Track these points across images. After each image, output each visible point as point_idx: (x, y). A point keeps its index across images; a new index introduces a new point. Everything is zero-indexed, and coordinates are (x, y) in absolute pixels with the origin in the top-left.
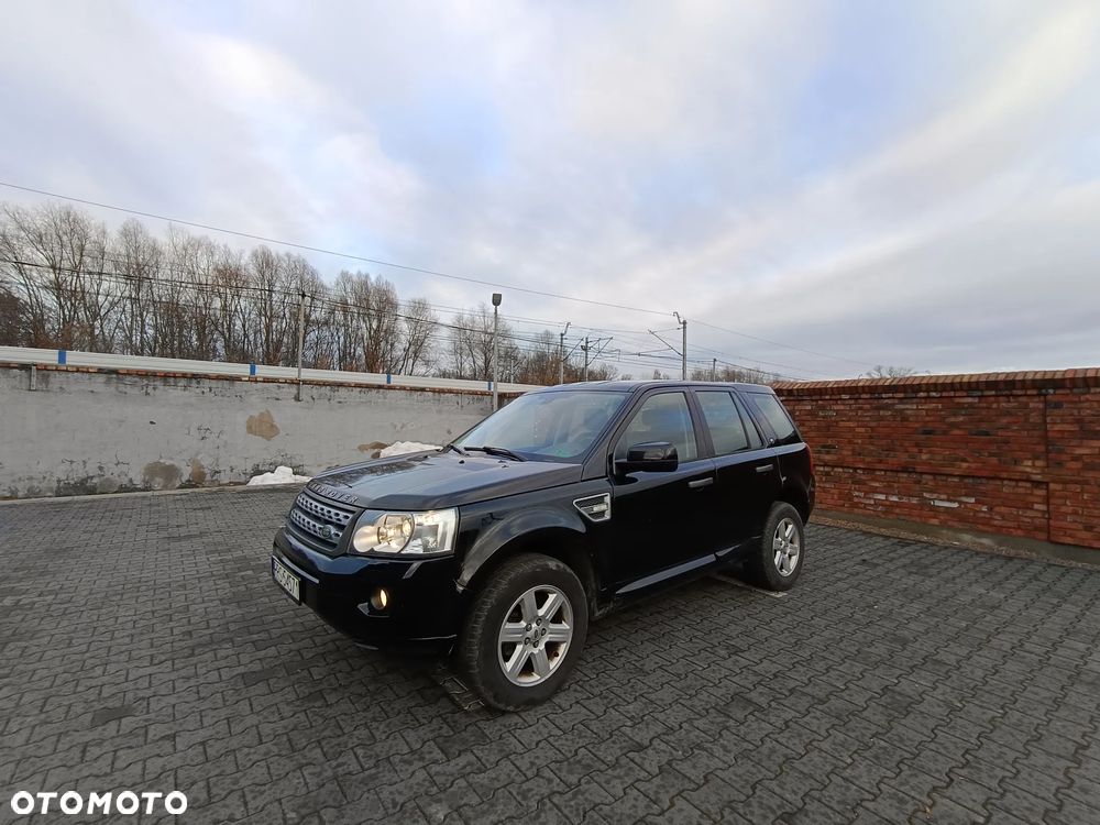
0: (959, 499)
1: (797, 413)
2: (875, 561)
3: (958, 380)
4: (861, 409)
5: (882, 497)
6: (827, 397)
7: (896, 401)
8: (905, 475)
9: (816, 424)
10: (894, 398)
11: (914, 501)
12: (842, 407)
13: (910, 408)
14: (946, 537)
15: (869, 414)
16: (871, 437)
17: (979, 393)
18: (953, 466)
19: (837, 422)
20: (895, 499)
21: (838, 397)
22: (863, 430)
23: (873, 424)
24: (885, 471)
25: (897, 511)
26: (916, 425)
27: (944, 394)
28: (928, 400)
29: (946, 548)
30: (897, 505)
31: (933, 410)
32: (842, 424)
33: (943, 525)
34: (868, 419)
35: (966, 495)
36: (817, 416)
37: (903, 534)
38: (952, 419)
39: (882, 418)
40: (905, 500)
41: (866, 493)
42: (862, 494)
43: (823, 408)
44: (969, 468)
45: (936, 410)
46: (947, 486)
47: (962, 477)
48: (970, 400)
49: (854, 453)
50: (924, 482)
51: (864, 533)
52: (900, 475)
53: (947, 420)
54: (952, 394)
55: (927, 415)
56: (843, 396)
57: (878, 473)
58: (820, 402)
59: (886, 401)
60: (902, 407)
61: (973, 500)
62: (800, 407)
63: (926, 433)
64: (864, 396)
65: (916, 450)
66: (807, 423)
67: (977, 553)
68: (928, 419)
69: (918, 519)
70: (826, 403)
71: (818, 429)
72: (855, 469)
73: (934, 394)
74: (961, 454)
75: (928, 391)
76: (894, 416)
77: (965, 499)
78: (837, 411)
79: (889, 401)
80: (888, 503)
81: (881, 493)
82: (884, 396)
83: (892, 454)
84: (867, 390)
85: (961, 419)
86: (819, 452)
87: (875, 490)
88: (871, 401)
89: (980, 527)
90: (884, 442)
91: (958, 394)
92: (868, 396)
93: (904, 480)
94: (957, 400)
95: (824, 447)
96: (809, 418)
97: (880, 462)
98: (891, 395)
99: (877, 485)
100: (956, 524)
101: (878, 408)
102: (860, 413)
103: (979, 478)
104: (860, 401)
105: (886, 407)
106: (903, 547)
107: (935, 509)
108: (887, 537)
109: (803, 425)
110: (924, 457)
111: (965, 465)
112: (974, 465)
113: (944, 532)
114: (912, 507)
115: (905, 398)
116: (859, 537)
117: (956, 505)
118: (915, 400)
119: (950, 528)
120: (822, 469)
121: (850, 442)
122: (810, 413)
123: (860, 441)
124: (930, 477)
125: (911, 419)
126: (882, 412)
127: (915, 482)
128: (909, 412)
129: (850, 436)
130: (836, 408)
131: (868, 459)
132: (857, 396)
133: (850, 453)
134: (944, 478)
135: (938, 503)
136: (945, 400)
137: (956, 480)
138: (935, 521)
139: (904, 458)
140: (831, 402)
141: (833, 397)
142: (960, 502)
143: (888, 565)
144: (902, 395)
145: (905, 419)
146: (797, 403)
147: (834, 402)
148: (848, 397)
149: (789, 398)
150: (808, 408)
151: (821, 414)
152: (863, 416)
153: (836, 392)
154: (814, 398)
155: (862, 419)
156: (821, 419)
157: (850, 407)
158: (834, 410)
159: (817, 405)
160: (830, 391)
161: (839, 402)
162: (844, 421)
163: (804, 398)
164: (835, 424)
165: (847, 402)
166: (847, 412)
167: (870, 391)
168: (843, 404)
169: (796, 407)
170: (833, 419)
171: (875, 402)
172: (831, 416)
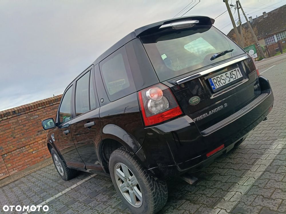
1: (20, 122)
4: (47, 111)
6: (32, 110)
9: (31, 123)
10: (57, 104)
12: (40, 113)
15: (51, 112)
19: (40, 119)
21: (37, 109)
34: (51, 114)
43: (31, 116)
56: (39, 108)
58: (29, 113)
59: (55, 106)
62: (20, 118)
64: (47, 106)
66: (26, 125)
78: (38, 115)
79: (56, 105)
82: (54, 104)
86: (38, 135)
88: (50, 107)
92: (49, 105)
95: (38, 132)
96: (27, 122)
98: (56, 103)
101: (53, 109)
102: (47, 113)
104: (46, 108)
109: (25, 126)
120: (41, 141)
122: (27, 119)
132: (44, 106)
140: (34, 112)
146: (18, 117)
147: (35, 111)
148: (41, 108)
149: (13, 116)
150: (25, 117)
151: (32, 118)
152: (49, 114)
153: (36, 107)
154: (26, 112)
155: (49, 115)
156: (33, 120)
157: (43, 112)
158: (37, 115)
159: (29, 115)
160: (33, 107)
161: (37, 111)
162: (42, 118)
163: (22, 113)
164: (39, 121)
165: (41, 110)
166: (42, 114)
167: (49, 103)
168: (40, 111)
169: (19, 119)
170: (38, 119)
171: (51, 107)
172: (36, 118)
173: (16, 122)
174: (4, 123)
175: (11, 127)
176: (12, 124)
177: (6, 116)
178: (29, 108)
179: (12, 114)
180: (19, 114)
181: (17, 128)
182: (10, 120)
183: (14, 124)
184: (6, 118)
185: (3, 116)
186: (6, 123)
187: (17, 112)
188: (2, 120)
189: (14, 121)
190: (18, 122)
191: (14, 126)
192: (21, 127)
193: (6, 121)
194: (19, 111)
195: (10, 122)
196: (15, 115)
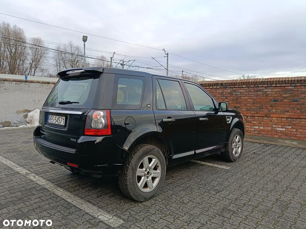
0: (286, 127)
1: (225, 93)
2: (258, 153)
3: (287, 79)
4: (250, 91)
5: (257, 127)
6: (237, 86)
7: (264, 88)
8: (266, 118)
9: (232, 98)
10: (263, 87)
11: (269, 128)
13: (269, 91)
14: (281, 142)
15: (253, 93)
16: (254, 103)
17: (294, 85)
18: (284, 114)
19: (240, 97)
20: (262, 128)
21: (241, 86)
22: (250, 100)
23: (255, 98)
24: (259, 117)
25: (263, 133)
26: (271, 98)
27: (282, 85)
28: (276, 88)
29: (282, 146)
30: (262, 130)
31: (277, 92)
32: (242, 98)
33: (280, 138)
34: (253, 96)
35: (288, 125)
36: (232, 94)
37: (265, 142)
38: (284, 95)
39: (258, 95)
40: (266, 128)
41: (251, 126)
42: (249, 127)
43: (235, 91)
44: (290, 115)
45: (279, 91)
46: (282, 122)
47: (287, 118)
48: (291, 87)
49: (247, 110)
50: (273, 121)
51: (251, 142)
52: (265, 118)
53: (282, 96)
54: (285, 85)
55: (275, 94)
56: (244, 86)
57: (256, 118)
58: (234, 89)
59: (260, 88)
60: (266, 90)
61: (290, 127)
63: (274, 101)
64: (252, 86)
65: (271, 108)
66: (228, 98)
67: (293, 148)
68: (275, 95)
69: (270, 136)
70: (237, 89)
71: (233, 100)
72: (247, 116)
73: (278, 85)
74: (287, 109)
75: (276, 84)
76: (263, 94)
77: (288, 127)
78: (241, 92)
79: (261, 88)
80: (259, 130)
81: (257, 126)
82: (259, 86)
83: (262, 110)
84: (253, 83)
85: (288, 95)
87: (255, 125)
88: (254, 88)
89: (293, 138)
90: (258, 105)
91: (287, 85)
92: (253, 86)
93: (265, 120)
94: (286, 88)
95: (235, 108)
96: (229, 95)
97: (257, 113)
98: (262, 86)
99: (255, 122)
100: (284, 137)
101: (257, 91)
102: (250, 92)
103: (293, 118)
104: (250, 88)
105: (260, 91)
106: (267, 147)
107: (277, 132)
108: (260, 143)
109: (227, 98)
110: (274, 111)
111: (288, 113)
112: (291, 114)
113: (280, 140)
114: (268, 131)
115: (267, 87)
116: (250, 144)
117: (284, 129)
118: (271, 88)
119: (282, 139)
121: (245, 105)
123: (249, 105)
124: (276, 119)
125: (269, 95)
126: (258, 93)
127: (270, 121)
128: (268, 93)
129: (245, 103)
130: (240, 91)
131: (252, 112)
132: (249, 86)
133: (245, 110)
134: (281, 119)
135: (278, 129)
136: (282, 88)
137: (285, 119)
138: (277, 136)
139: (266, 111)
140: (238, 88)
141: (239, 86)
142: (286, 128)
143: (263, 154)
144: (266, 86)
145: (267, 96)
146: (225, 89)
147: (240, 89)
148: (245, 86)
149: (221, 87)
150: (229, 91)
151: (234, 94)
152: (251, 94)
153: (241, 84)
154: (232, 87)
155: (250, 96)
156: (235, 96)
157: (246, 91)
158: (239, 92)
159: (233, 90)
160: (238, 84)
161: (242, 88)
162: (243, 96)
163: (228, 87)
164: (240, 98)
165: (245, 88)
166: (245, 93)
167: (254, 84)
168: (243, 90)
169: (224, 91)
170: (239, 96)
171: (256, 88)
172: (238, 95)
173: (221, 93)
174: (213, 91)
175: (217, 96)
176: (218, 93)
177: (216, 85)
178: (234, 84)
179: (220, 85)
180: (226, 87)
181: (220, 98)
182: (218, 90)
183: (220, 94)
184: (215, 87)
185: (213, 85)
186: (215, 91)
187: (224, 84)
188: (213, 88)
189: (221, 91)
190: (223, 93)
191: (219, 96)
192: (224, 98)
193: (215, 90)
194: (226, 84)
195: (218, 91)
196: (222, 87)
